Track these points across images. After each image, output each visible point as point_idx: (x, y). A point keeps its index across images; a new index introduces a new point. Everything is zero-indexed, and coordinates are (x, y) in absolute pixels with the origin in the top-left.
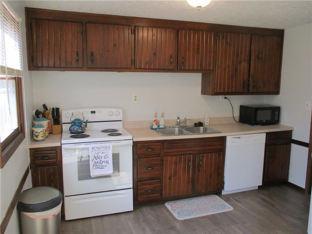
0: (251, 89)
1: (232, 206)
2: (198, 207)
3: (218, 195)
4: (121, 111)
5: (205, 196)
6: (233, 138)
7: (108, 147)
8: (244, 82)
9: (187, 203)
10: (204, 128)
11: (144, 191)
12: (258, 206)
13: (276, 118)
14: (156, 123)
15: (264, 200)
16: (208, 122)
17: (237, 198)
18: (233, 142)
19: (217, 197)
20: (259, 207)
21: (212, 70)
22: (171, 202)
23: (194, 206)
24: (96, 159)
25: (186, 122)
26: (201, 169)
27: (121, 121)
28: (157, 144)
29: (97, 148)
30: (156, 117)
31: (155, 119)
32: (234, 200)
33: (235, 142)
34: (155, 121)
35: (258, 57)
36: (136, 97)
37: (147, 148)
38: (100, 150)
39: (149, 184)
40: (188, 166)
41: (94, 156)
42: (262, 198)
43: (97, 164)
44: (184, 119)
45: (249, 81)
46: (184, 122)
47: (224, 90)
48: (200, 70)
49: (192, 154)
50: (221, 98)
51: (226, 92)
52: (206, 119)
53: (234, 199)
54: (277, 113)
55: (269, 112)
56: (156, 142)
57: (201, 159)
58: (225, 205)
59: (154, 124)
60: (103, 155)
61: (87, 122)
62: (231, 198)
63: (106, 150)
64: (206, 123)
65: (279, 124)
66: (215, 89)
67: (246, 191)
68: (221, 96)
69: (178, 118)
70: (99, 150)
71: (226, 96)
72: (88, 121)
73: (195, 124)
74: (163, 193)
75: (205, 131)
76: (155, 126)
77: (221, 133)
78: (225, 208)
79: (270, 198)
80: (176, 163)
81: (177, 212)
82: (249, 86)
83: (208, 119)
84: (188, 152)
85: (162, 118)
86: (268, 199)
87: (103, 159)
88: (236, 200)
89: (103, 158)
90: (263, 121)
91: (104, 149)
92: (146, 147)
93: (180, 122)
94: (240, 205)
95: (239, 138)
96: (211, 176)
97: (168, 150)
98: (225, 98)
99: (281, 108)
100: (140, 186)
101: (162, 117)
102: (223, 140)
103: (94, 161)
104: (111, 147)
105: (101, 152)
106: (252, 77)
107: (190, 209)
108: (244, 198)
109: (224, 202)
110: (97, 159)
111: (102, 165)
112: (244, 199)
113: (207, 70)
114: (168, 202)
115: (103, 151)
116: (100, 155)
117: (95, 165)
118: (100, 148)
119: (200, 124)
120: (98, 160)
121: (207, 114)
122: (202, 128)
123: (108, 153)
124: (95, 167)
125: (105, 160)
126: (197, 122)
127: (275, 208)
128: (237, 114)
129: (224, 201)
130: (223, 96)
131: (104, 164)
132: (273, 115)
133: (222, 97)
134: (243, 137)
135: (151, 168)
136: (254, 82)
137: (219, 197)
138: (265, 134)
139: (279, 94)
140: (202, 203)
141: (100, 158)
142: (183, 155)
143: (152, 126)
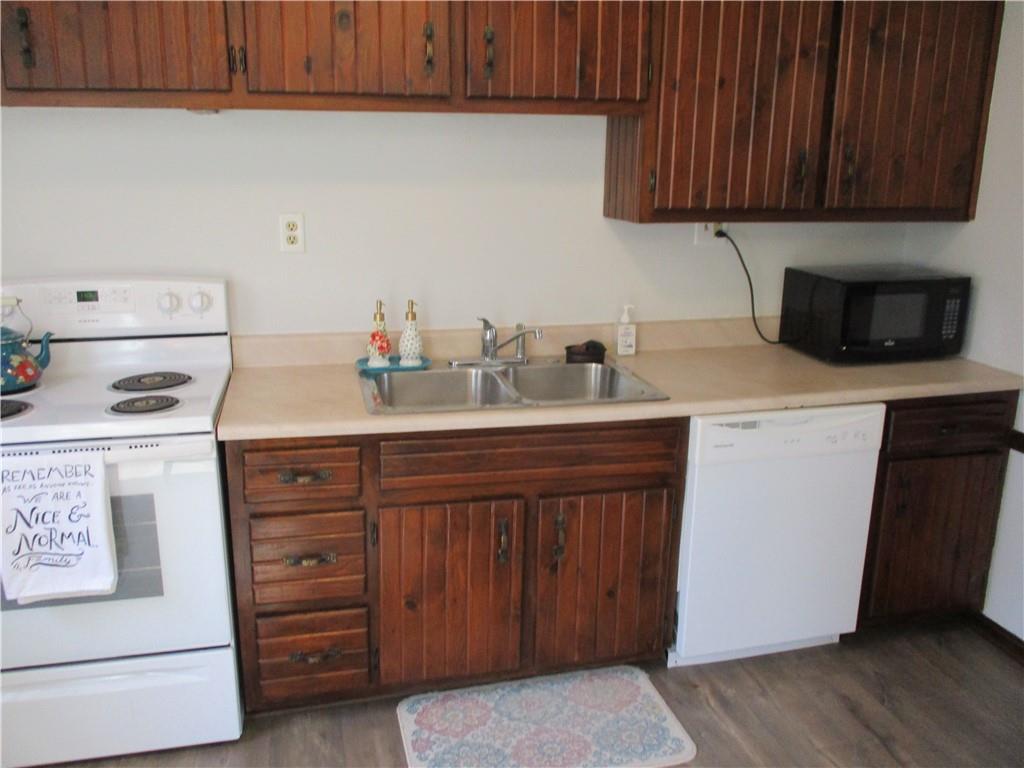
0: (833, 197)
1: (695, 736)
2: (537, 733)
3: (647, 672)
4: (218, 291)
5: (586, 674)
6: (722, 425)
7: (81, 470)
8: (799, 160)
9: (495, 708)
10: (604, 372)
11: (287, 659)
12: (819, 745)
13: (948, 332)
14: (381, 348)
15: (854, 710)
16: (632, 340)
17: (730, 693)
18: (717, 446)
19: (642, 680)
20: (819, 751)
21: (642, 101)
22: (428, 700)
23: (522, 725)
24: (29, 525)
25: (524, 341)
26: (564, 564)
27: (226, 334)
28: (338, 450)
29: (28, 477)
30: (382, 318)
31: (374, 326)
32: (712, 702)
33: (731, 445)
34: (374, 336)
35: (876, 40)
36: (292, 227)
37: (292, 469)
38: (46, 482)
39: (311, 628)
40: (500, 552)
41: (18, 511)
42: (845, 698)
43: (36, 547)
44: (514, 326)
45: (824, 156)
46: (517, 337)
47: (700, 195)
48: (580, 99)
49: (518, 496)
50: (698, 233)
51: (708, 206)
52: (621, 330)
53: (716, 693)
54: (952, 305)
55: (916, 303)
56: (335, 442)
57: (560, 518)
58: (663, 730)
59: (373, 351)
60: (64, 508)
61: (50, 340)
62: (704, 690)
63: (75, 483)
64: (622, 345)
65: (961, 355)
66: (653, 190)
67: (781, 656)
68: (697, 227)
69: (487, 325)
70: (38, 483)
71: (725, 226)
72: (52, 337)
73: (569, 349)
74: (383, 665)
75: (609, 391)
76: (377, 362)
77: (668, 399)
78: (660, 745)
79: (882, 702)
80: (440, 538)
81: (432, 756)
82: (822, 177)
83: (633, 329)
84: (499, 490)
85: (410, 322)
86: (870, 704)
87: (64, 526)
88: (724, 703)
89: (63, 517)
90: (883, 341)
91: (66, 480)
92: (288, 467)
93: (495, 339)
94: (732, 730)
95: (752, 425)
96: (611, 594)
97: (397, 479)
98: (720, 234)
99: (974, 283)
100: (268, 637)
101: (407, 318)
102: (674, 433)
103: (16, 535)
104: (98, 470)
105: (51, 492)
106: (838, 137)
107: (498, 745)
108: (764, 693)
109: (666, 711)
110: (33, 523)
111: (60, 551)
112: (761, 700)
113: (613, 100)
114: (412, 699)
115: (59, 490)
116: (46, 505)
117: (24, 550)
118: (44, 474)
119: (594, 351)
120: (39, 529)
121: (626, 308)
122: (594, 368)
123: (84, 499)
124: (23, 562)
125: (75, 529)
126: (580, 340)
127: (892, 754)
128: (771, 306)
129: (668, 703)
130: (712, 226)
131: (69, 546)
132: (933, 317)
133: (706, 227)
134: (770, 421)
135: (313, 562)
136: (848, 159)
137: (650, 678)
138: (883, 408)
139: (973, 217)
140: (562, 712)
141: (48, 518)
142: (475, 499)
143: (367, 360)
